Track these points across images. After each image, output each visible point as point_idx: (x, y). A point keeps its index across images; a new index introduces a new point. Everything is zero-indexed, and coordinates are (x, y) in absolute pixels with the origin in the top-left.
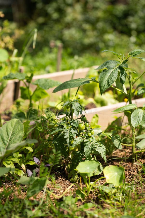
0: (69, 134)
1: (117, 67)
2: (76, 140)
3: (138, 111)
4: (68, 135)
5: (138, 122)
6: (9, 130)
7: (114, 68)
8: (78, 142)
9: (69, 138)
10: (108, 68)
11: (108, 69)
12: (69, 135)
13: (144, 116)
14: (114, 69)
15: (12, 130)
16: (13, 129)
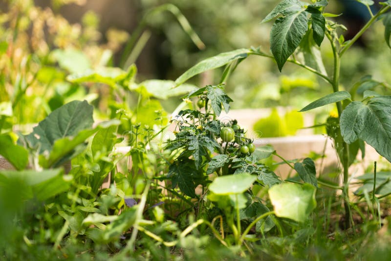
0: (199, 142)
1: (304, 10)
2: (215, 160)
3: (355, 106)
4: (197, 146)
5: (356, 132)
6: (63, 120)
7: (297, 12)
8: (219, 163)
9: (199, 151)
10: (286, 13)
11: (285, 16)
12: (199, 146)
13: (368, 119)
14: (299, 13)
15: (70, 121)
16: (72, 118)
